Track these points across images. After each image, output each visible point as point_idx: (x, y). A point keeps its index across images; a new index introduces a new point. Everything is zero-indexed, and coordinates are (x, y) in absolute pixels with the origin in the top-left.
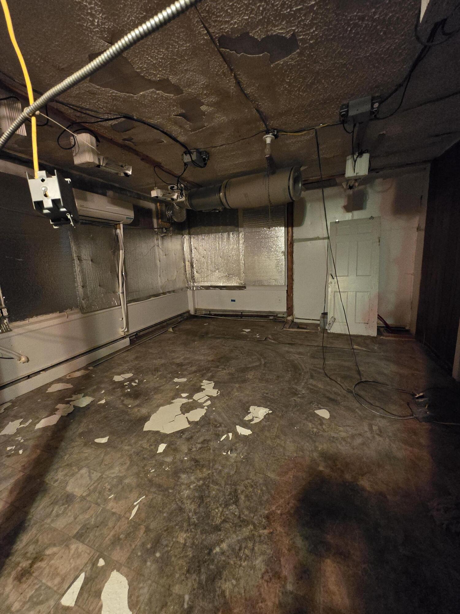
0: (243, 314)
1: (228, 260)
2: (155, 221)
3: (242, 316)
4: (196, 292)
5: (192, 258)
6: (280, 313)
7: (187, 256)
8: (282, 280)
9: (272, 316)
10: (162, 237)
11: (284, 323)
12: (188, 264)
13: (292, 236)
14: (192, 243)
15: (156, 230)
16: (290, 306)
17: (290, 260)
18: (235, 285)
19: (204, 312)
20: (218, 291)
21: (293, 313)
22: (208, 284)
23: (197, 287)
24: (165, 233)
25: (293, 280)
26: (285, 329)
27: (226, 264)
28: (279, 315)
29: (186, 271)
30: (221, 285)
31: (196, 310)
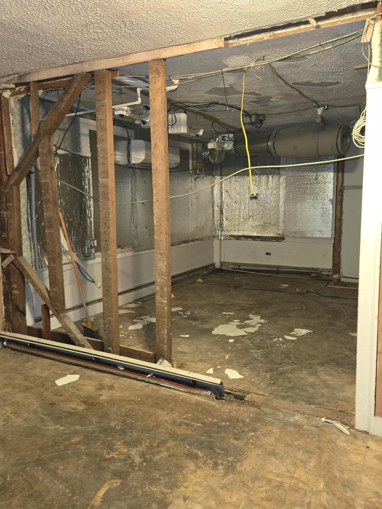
0: (280, 269)
1: (265, 206)
2: (191, 162)
3: (277, 272)
4: (223, 242)
5: (222, 202)
6: (324, 270)
7: (217, 201)
8: (328, 233)
9: (315, 273)
10: (195, 179)
11: (329, 281)
12: (216, 208)
13: (343, 183)
14: (223, 185)
15: (191, 171)
16: (337, 262)
17: (338, 209)
18: (272, 235)
19: (232, 266)
20: (250, 241)
21: (340, 270)
22: (240, 234)
23: (225, 236)
24: (199, 174)
25: (341, 232)
26: (329, 286)
27: (263, 211)
28: (323, 273)
29: (214, 218)
30: (255, 235)
31: (222, 264)
